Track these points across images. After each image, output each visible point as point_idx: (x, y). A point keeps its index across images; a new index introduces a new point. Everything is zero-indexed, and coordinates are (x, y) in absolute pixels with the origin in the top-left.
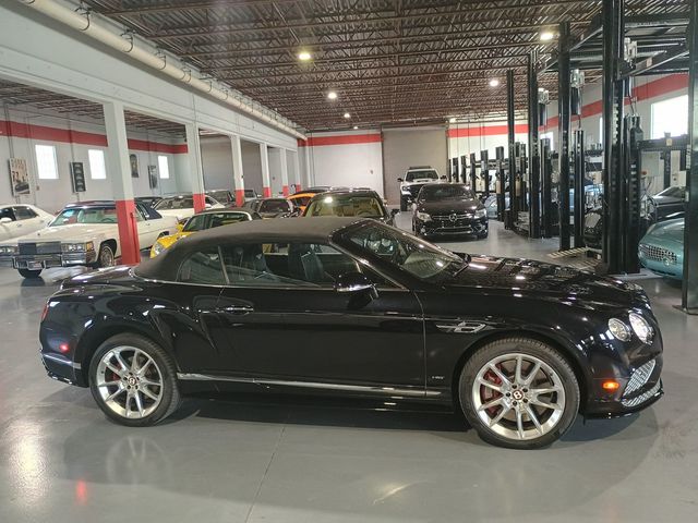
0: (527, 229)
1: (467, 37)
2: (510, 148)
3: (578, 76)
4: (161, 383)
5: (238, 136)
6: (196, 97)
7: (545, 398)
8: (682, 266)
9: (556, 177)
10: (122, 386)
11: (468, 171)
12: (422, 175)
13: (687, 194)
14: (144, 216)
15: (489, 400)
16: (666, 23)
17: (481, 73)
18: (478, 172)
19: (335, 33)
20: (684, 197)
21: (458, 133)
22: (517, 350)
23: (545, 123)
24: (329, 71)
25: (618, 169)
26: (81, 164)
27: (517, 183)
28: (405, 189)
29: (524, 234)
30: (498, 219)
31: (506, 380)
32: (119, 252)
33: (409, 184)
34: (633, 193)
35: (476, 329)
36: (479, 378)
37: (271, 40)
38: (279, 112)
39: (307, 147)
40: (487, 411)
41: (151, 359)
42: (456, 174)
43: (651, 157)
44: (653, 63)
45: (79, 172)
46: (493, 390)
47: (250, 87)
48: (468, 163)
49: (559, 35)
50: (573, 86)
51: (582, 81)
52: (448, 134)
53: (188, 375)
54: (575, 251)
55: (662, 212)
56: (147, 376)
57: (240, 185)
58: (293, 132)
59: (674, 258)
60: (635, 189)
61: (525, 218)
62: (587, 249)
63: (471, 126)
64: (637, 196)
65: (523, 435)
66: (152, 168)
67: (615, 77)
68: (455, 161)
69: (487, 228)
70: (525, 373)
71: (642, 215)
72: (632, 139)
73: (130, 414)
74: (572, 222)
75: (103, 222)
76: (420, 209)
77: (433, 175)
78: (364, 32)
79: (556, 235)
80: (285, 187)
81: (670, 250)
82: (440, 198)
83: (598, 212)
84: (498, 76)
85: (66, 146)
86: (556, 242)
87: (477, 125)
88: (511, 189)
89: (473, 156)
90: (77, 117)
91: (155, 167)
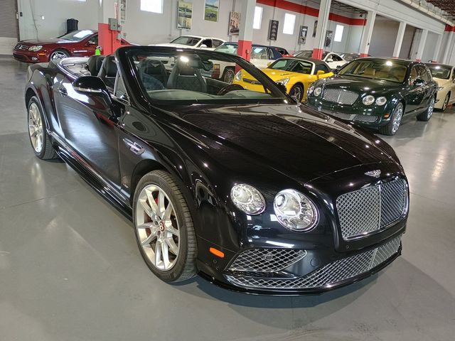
26: (278, 22)
39: (452, 32)
45: (275, 27)
66: (329, 33)
85: (270, 8)
91: (331, 32)
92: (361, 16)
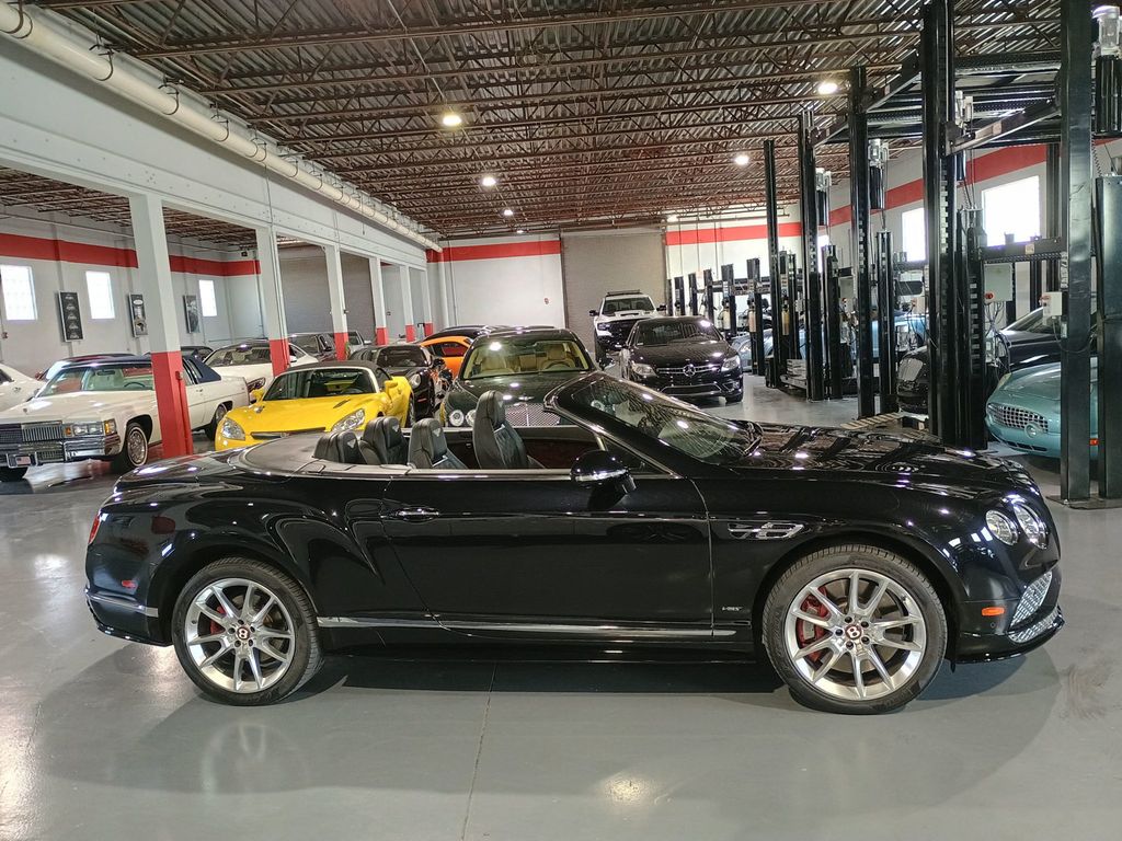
0: (802, 385)
1: (703, 89)
2: (772, 261)
3: (879, 148)
4: (291, 635)
5: (337, 247)
6: (271, 184)
7: (894, 636)
8: (1059, 436)
9: (848, 305)
10: (227, 642)
11: (700, 297)
12: (628, 304)
13: (1065, 326)
14: (192, 376)
15: (809, 642)
16: (1014, 68)
17: (719, 145)
18: (718, 298)
19: (498, 84)
20: (1059, 331)
21: (681, 238)
22: (851, 564)
23: (827, 220)
24: (485, 143)
25: (950, 291)
26: (75, 295)
27: (785, 316)
28: (602, 327)
29: (799, 394)
30: (754, 372)
31: (835, 610)
32: (156, 435)
33: (607, 319)
34: (972, 327)
35: (790, 533)
36: (795, 610)
37: (396, 94)
38: (399, 207)
39: (442, 263)
40: (808, 658)
41: (274, 598)
42: (681, 304)
43: (999, 271)
44: (1004, 129)
45: (71, 308)
46: (815, 626)
47: (356, 168)
48: (701, 284)
49: (848, 85)
50: (872, 164)
51: (886, 157)
52: (666, 240)
53: (335, 619)
54: (883, 418)
55: (1017, 356)
56: (266, 624)
57: (341, 325)
58: (421, 239)
59: (1043, 423)
60: (975, 321)
61: (799, 369)
62: (902, 414)
63: (701, 226)
64: (980, 331)
65: (863, 692)
66: (189, 300)
67: (942, 151)
68: (679, 282)
69: (741, 385)
70: (864, 598)
71: (987, 361)
72: (970, 244)
73: (240, 686)
74: (877, 373)
75: (126, 387)
76: (635, 358)
77: (645, 305)
78: (543, 81)
79: (852, 393)
80: (409, 328)
81: (1037, 412)
82: (663, 340)
83: (919, 356)
84: (746, 148)
85: (50, 265)
86: (851, 405)
87: (710, 226)
88: (775, 324)
89: (708, 274)
90: (67, 219)
91: (193, 298)
92: (245, 254)
